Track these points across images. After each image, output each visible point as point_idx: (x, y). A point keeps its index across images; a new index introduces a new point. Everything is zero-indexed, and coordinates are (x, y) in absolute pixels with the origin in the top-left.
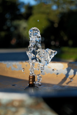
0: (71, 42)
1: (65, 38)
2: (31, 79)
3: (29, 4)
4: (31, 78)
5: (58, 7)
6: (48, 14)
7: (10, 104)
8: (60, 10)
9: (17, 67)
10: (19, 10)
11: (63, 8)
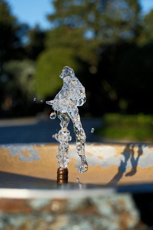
0: (123, 104)
1: (113, 95)
2: (61, 176)
3: (37, 26)
4: (61, 173)
5: (96, 33)
6: (77, 47)
7: (47, 208)
8: (101, 39)
9: (30, 155)
10: (17, 40)
11: (106, 36)
